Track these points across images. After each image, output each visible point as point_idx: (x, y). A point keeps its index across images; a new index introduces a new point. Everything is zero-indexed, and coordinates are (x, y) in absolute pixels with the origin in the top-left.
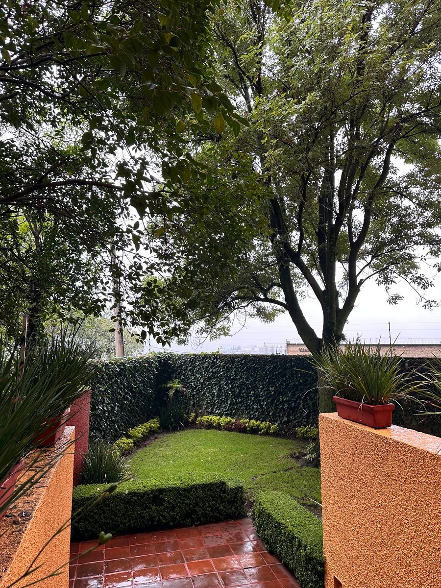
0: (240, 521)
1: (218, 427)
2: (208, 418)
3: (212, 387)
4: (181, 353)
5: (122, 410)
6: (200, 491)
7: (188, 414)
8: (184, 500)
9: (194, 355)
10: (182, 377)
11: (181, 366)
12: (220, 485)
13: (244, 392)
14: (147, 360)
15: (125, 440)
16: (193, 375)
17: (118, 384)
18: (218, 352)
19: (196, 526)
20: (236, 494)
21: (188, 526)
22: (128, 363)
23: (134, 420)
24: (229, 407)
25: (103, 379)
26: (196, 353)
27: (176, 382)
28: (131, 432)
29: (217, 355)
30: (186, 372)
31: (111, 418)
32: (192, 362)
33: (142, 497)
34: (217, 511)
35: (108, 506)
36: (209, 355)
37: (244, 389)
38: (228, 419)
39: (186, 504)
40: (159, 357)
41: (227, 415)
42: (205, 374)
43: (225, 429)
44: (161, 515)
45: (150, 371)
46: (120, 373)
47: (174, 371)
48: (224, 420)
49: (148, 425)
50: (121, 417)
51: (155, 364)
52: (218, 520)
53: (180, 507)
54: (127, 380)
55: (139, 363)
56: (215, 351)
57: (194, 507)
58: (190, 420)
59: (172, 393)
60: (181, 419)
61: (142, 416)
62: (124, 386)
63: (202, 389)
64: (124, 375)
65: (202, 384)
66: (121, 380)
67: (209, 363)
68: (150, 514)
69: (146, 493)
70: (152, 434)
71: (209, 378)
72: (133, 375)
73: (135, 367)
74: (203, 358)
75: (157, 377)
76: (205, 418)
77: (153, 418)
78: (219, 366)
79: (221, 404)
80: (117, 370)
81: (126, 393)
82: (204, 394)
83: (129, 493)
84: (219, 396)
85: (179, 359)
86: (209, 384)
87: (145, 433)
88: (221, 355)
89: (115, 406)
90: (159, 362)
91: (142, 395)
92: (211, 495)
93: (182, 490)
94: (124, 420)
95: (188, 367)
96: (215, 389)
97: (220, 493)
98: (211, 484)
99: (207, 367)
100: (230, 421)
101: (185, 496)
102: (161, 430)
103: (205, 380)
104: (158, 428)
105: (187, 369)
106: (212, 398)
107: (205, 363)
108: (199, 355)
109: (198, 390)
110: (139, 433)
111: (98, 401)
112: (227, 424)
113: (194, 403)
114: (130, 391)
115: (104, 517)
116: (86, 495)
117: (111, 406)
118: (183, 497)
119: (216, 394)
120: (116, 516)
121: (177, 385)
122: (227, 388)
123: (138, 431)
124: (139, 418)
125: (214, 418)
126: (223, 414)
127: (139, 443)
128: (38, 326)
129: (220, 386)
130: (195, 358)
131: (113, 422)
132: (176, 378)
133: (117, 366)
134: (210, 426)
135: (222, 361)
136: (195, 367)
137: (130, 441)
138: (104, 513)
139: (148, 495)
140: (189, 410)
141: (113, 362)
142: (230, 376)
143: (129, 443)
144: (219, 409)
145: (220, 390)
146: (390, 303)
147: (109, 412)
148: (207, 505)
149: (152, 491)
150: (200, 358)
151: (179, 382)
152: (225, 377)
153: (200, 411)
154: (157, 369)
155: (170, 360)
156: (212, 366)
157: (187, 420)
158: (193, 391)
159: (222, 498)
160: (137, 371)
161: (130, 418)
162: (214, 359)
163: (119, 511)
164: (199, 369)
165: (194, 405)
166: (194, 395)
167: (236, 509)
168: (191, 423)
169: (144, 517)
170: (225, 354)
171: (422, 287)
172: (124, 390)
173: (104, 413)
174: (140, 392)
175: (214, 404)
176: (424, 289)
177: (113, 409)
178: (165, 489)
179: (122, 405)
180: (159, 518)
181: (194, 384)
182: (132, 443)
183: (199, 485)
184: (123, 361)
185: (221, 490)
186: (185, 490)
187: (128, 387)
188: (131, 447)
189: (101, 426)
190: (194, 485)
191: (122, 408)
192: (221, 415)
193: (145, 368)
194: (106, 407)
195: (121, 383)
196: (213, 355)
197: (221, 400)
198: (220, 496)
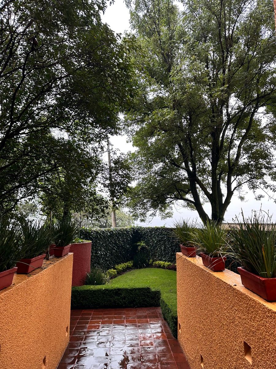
0: (157, 308)
1: (164, 267)
2: (159, 263)
3: (161, 246)
4: (145, 227)
5: (112, 255)
6: (137, 291)
7: (149, 260)
8: (130, 295)
9: (152, 228)
10: (146, 240)
11: (145, 234)
12: (147, 289)
13: (178, 249)
14: (126, 230)
15: (112, 270)
16: (152, 239)
17: (109, 242)
18: (164, 227)
19: (136, 308)
20: (155, 294)
21: (132, 307)
22: (115, 231)
23: (118, 261)
24: (170, 257)
25: (101, 239)
26: (153, 227)
27: (142, 242)
28: (116, 267)
29: (164, 228)
30: (148, 237)
31: (106, 258)
32: (150, 232)
33: (110, 292)
34: (146, 302)
35: (95, 294)
36: (159, 228)
37: (177, 247)
38: (169, 263)
39: (131, 297)
40: (133, 229)
41: (169, 261)
42: (157, 238)
43: (167, 269)
44: (119, 301)
45: (128, 236)
46: (110, 236)
47: (141, 237)
48: (167, 263)
49: (126, 264)
50: (111, 258)
51: (131, 232)
52: (146, 306)
53: (128, 298)
54: (114, 239)
55: (121, 231)
56: (162, 226)
57: (134, 298)
58: (150, 263)
59: (139, 248)
60: (145, 262)
61: (123, 259)
62: (112, 242)
63: (156, 246)
64: (113, 237)
65: (156, 244)
66: (111, 240)
67: (159, 232)
68: (114, 300)
69: (112, 290)
70: (128, 269)
71: (160, 241)
72: (118, 238)
73: (119, 233)
74: (156, 230)
75: (131, 239)
76: (157, 262)
77: (130, 261)
78: (164, 234)
79: (166, 255)
80: (109, 234)
81: (114, 247)
82: (157, 249)
83: (105, 289)
84: (164, 250)
85: (144, 230)
86: (159, 244)
87: (124, 268)
88: (166, 228)
89: (108, 252)
90: (134, 231)
91: (123, 248)
92: (143, 294)
93: (129, 290)
94: (113, 260)
95: (148, 234)
96: (163, 246)
97: (147, 293)
98: (143, 289)
99: (158, 235)
100: (170, 264)
101: (130, 293)
102: (134, 268)
103: (157, 241)
104: (132, 266)
105: (148, 235)
106: (161, 252)
107: (157, 232)
108: (155, 228)
109: (154, 247)
110: (121, 267)
111: (98, 249)
112: (169, 265)
113: (152, 254)
114: (116, 245)
115: (94, 299)
116: (86, 289)
117: (105, 253)
118: (129, 293)
119: (163, 249)
120: (98, 299)
121: (143, 244)
122: (169, 246)
123: (120, 267)
124: (121, 260)
125: (162, 262)
126: (167, 260)
127: (120, 273)
128: (68, 212)
129: (165, 245)
130: (152, 230)
131: (107, 261)
132: (142, 240)
133: (109, 232)
134: (159, 267)
135: (166, 231)
136: (152, 234)
137: (115, 271)
138: (94, 298)
139: (113, 291)
140: (149, 258)
141: (107, 230)
142: (170, 240)
143: (114, 272)
144: (165, 258)
145: (165, 247)
146: (257, 200)
147: (104, 255)
148: (141, 298)
149: (115, 289)
150: (155, 230)
151: (144, 243)
152: (168, 240)
153: (155, 259)
154: (132, 235)
155: (139, 230)
156: (161, 234)
157: (148, 263)
158: (151, 248)
159: (148, 296)
160: (120, 235)
161: (116, 259)
162: (162, 230)
163: (100, 297)
164: (154, 235)
165: (152, 255)
166: (152, 250)
167: (155, 301)
168: (150, 265)
169: (111, 301)
170: (168, 227)
171: (273, 191)
172: (113, 245)
173: (102, 256)
174: (122, 246)
175: (162, 255)
176: (274, 192)
177: (106, 254)
178: (121, 289)
179: (111, 252)
180: (118, 302)
181: (152, 244)
182: (116, 272)
183: (137, 288)
184: (112, 230)
185: (148, 292)
186: (130, 290)
187: (115, 244)
188: (115, 274)
189: (100, 262)
190: (134, 288)
191: (112, 254)
192: (165, 261)
193: (125, 234)
194: (103, 252)
195: (111, 241)
196: (162, 228)
197: (166, 253)
198: (147, 294)
